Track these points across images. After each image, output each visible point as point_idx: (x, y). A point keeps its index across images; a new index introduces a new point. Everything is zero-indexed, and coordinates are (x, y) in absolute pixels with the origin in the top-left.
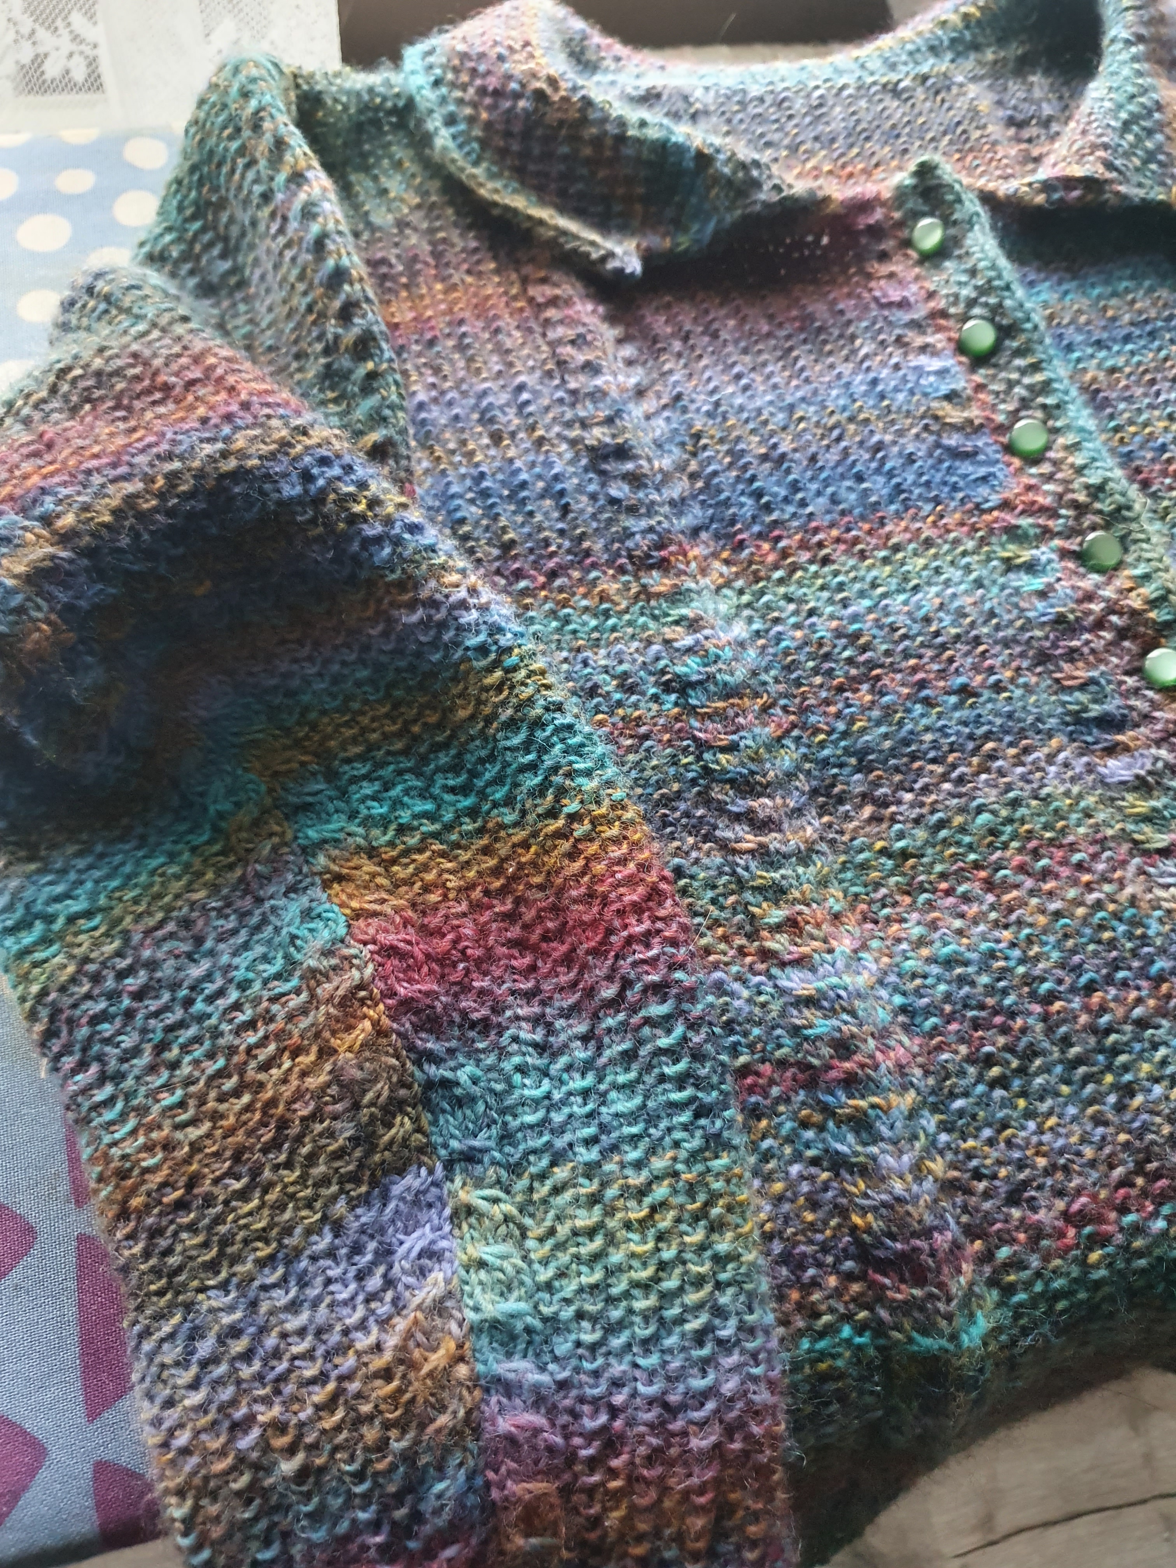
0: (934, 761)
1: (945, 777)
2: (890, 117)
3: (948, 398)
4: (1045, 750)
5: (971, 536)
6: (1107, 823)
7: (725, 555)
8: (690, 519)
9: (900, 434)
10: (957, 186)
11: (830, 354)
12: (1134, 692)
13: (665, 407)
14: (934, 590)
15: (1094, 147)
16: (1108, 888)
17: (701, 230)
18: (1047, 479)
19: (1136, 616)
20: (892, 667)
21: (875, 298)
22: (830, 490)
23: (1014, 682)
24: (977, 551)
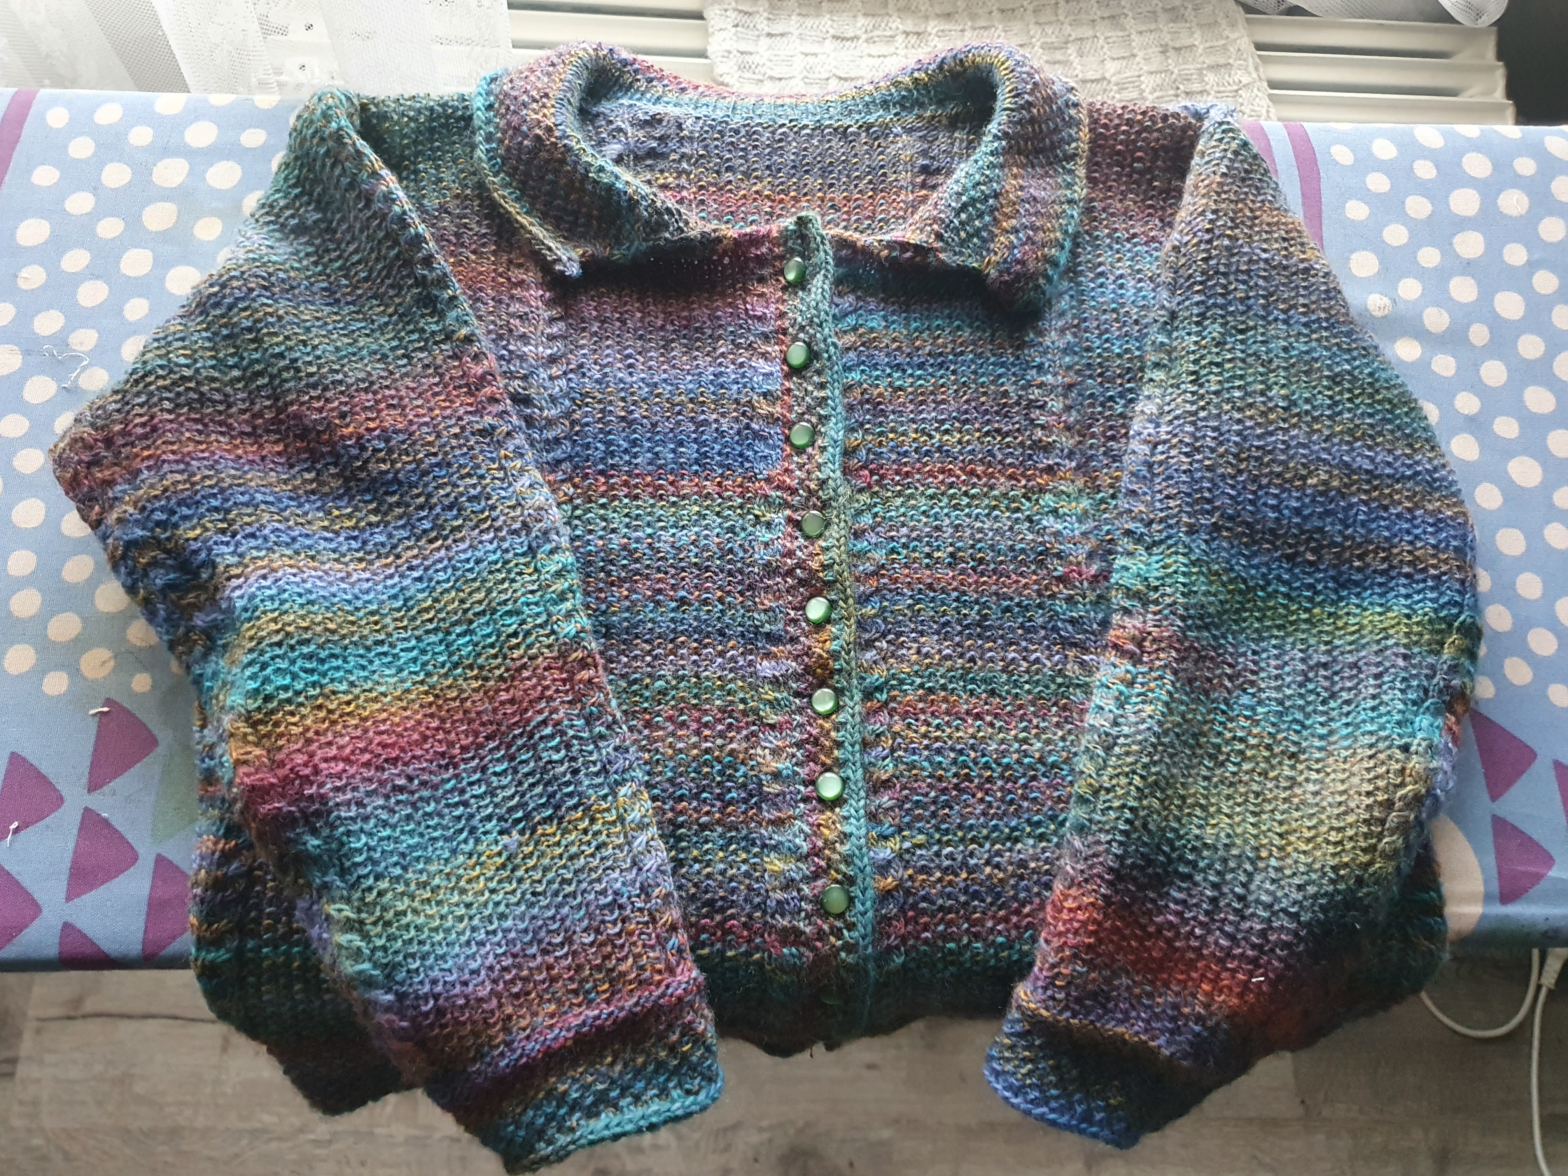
0: (646, 641)
1: (649, 653)
2: (831, 155)
3: (765, 395)
4: (720, 648)
5: (742, 495)
6: (743, 701)
7: (577, 480)
8: (558, 454)
9: (723, 415)
10: (819, 239)
11: (697, 349)
12: (795, 621)
13: (571, 371)
14: (696, 529)
15: (935, 220)
16: (719, 742)
17: (628, 248)
18: (801, 467)
19: (812, 573)
20: (647, 576)
21: (746, 310)
22: (657, 449)
23: (721, 600)
24: (741, 507)
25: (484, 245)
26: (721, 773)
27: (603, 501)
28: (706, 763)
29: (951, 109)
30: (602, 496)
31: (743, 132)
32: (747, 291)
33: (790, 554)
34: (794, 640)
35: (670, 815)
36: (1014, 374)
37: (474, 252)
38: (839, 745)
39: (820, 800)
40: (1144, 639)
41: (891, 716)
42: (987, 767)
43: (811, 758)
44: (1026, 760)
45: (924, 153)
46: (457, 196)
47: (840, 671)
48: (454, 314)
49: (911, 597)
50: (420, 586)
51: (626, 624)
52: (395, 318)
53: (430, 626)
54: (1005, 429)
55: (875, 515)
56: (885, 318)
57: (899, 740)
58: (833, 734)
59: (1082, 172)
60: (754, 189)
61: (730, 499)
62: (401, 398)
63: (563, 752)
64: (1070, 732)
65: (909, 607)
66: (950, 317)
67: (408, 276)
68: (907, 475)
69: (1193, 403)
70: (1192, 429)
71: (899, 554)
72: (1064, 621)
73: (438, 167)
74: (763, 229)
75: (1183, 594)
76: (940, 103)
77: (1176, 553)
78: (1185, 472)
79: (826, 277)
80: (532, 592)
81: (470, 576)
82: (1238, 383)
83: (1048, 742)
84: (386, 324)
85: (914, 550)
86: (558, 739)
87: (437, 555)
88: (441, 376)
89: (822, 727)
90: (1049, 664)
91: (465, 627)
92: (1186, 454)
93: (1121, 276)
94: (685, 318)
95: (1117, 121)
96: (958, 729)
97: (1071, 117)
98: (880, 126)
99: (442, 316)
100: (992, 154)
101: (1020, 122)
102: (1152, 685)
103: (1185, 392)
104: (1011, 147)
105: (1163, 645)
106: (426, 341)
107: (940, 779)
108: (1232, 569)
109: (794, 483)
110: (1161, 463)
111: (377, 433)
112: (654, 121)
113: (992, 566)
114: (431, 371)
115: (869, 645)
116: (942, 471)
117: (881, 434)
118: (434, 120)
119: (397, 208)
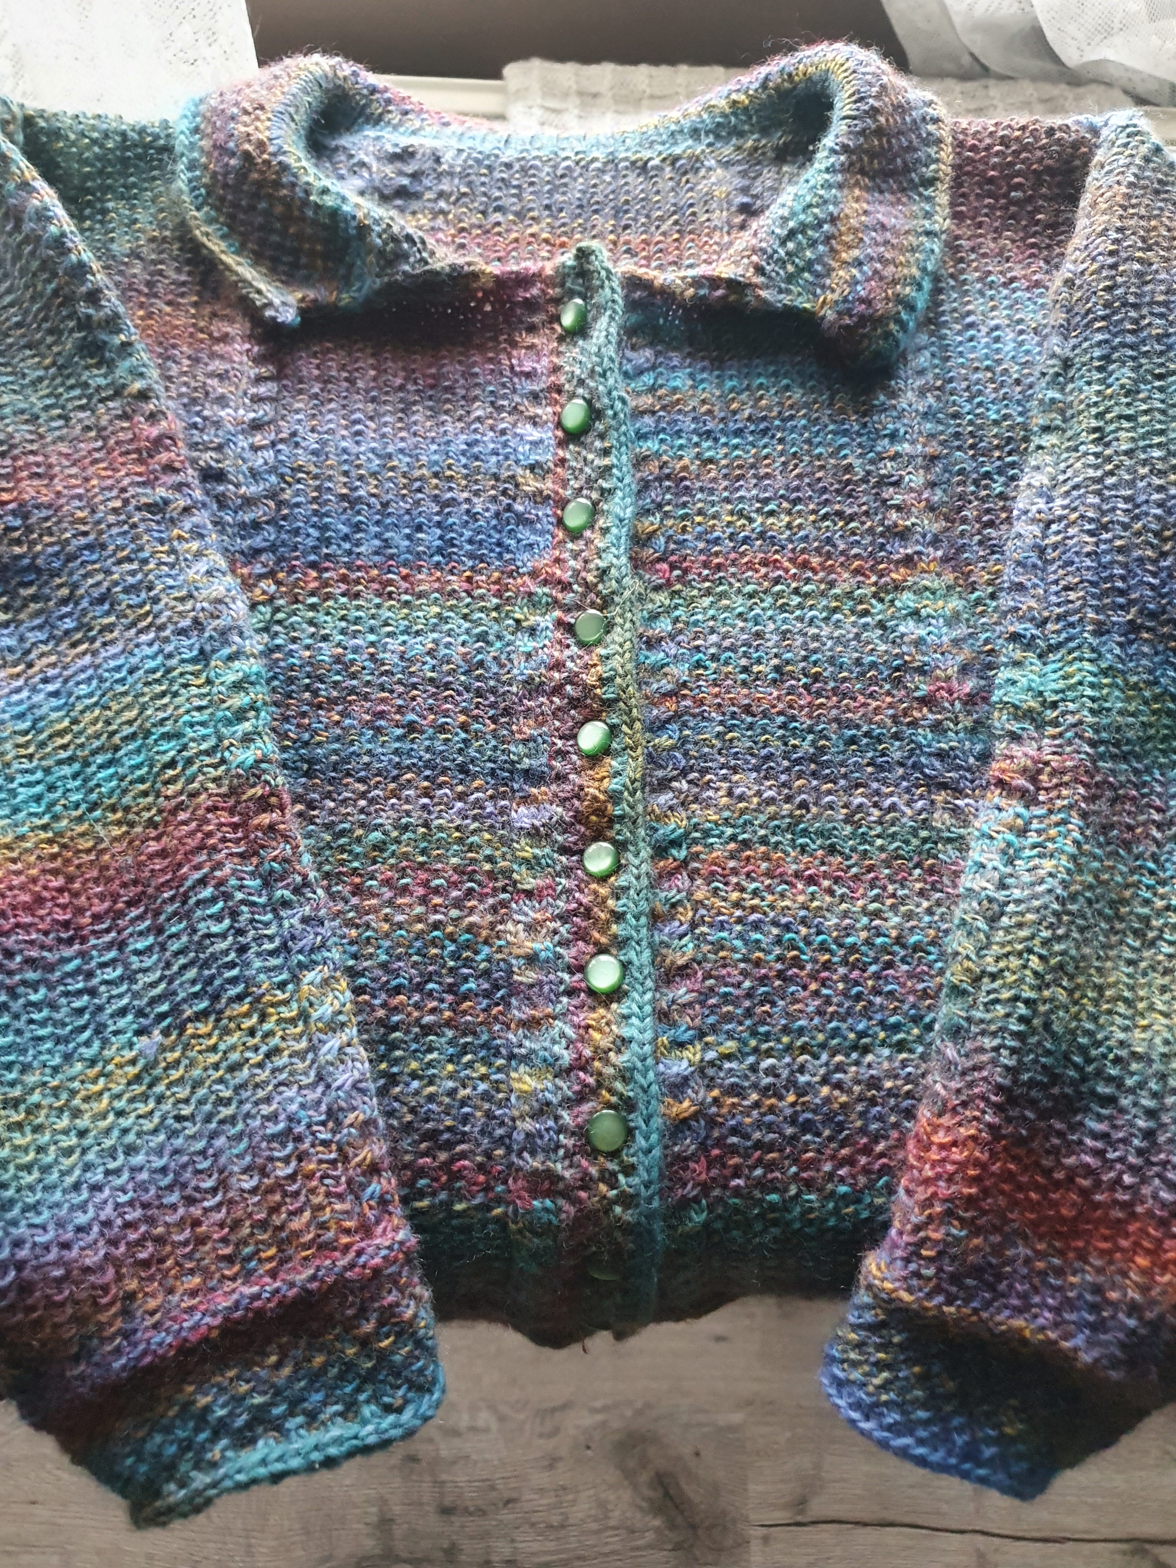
0: (360, 780)
1: (363, 795)
2: (628, 192)
3: (532, 468)
4: (460, 788)
5: (499, 594)
6: (490, 859)
7: (281, 575)
8: (258, 541)
9: (477, 493)
10: (603, 273)
11: (447, 412)
12: (562, 754)
13: (282, 441)
14: (435, 635)
15: (754, 251)
16: (454, 913)
17: (359, 290)
18: (576, 555)
19: (588, 689)
20: (366, 697)
21: (512, 367)
22: (388, 535)
23: (464, 727)
24: (497, 608)
25: (182, 295)
26: (455, 956)
27: (314, 600)
28: (434, 943)
30: (312, 594)
31: (517, 167)
32: (514, 344)
33: (558, 665)
34: (561, 778)
35: (381, 1013)
36: (860, 445)
37: (169, 303)
38: (619, 917)
39: (591, 992)
40: (1040, 772)
41: (692, 880)
42: (823, 948)
43: (581, 935)
44: (879, 941)
45: (745, 190)
46: (153, 240)
47: (622, 818)
48: (127, 364)
49: (721, 723)
50: (54, 702)
51: (334, 758)
52: (52, 370)
53: (63, 755)
54: (849, 511)
55: (676, 620)
56: (691, 376)
57: (702, 912)
58: (611, 903)
59: (943, 199)
60: (530, 231)
61: (482, 598)
62: (50, 466)
63: (227, 922)
64: (938, 904)
65: (718, 735)
66: (775, 374)
67: (69, 317)
68: (719, 567)
69: (1096, 467)
70: (1097, 500)
71: (706, 668)
72: (930, 755)
73: (133, 208)
74: (532, 266)
75: (1092, 711)
76: (765, 131)
77: (1081, 660)
78: (1088, 555)
79: (612, 318)
80: (200, 709)
81: (120, 689)
82: (1156, 440)
83: (909, 916)
84: (40, 379)
85: (726, 663)
86: (221, 904)
87: (80, 663)
88: (105, 439)
89: (595, 893)
90: (909, 812)
91: (109, 756)
92: (1091, 533)
93: (997, 328)
94: (433, 376)
95: (988, 141)
96: (782, 896)
97: (929, 134)
98: (690, 158)
99: (111, 365)
100: (827, 170)
101: (863, 133)
102: (1053, 832)
103: (1086, 454)
104: (852, 164)
105: (1066, 778)
106: (90, 397)
107: (758, 963)
109: (567, 576)
110: (1055, 547)
111: (11, 506)
112: (405, 155)
113: (832, 684)
114: (93, 434)
115: (664, 785)
116: (765, 563)
117: (684, 517)
118: (127, 149)
119: (53, 229)
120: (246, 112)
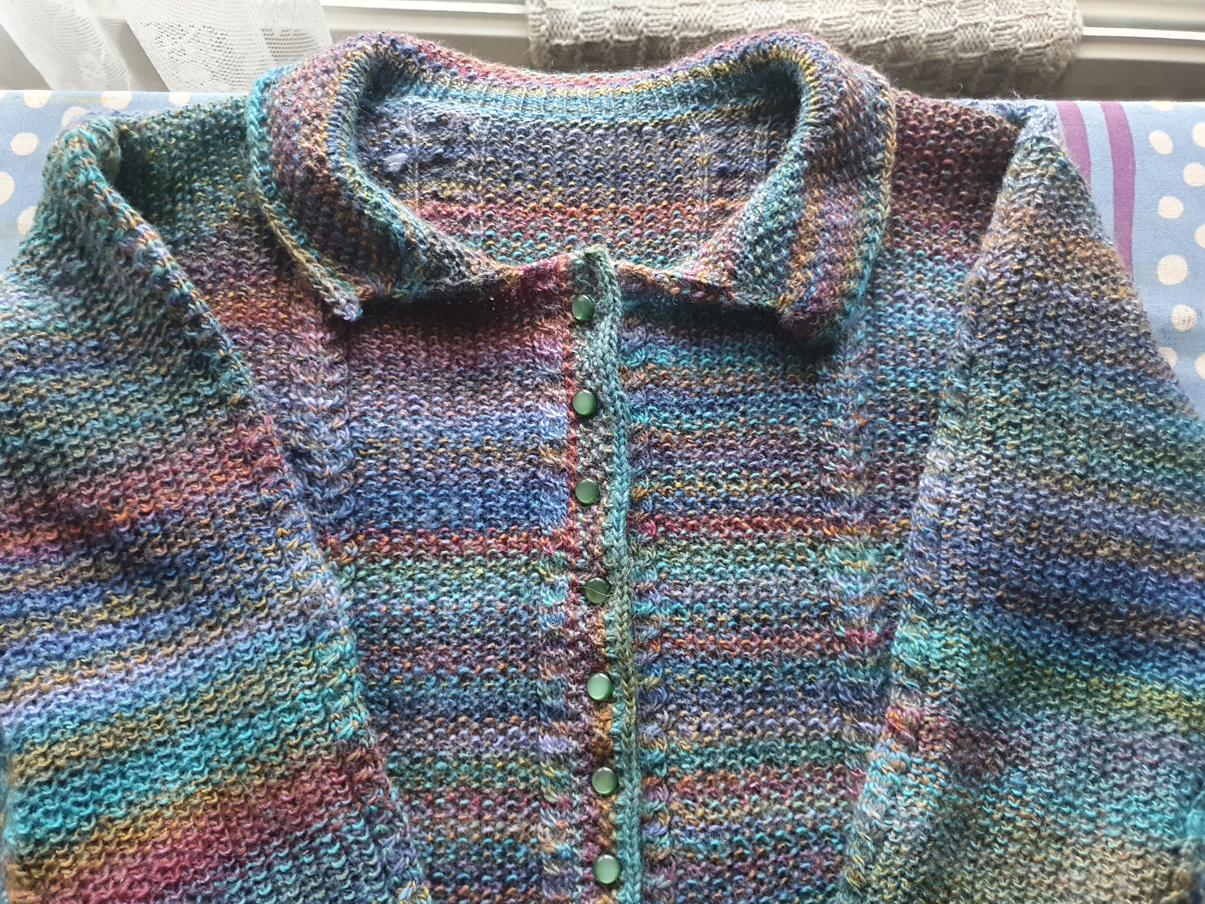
0: (428, 719)
1: (431, 730)
3: (551, 443)
4: (501, 726)
5: (527, 551)
6: (526, 779)
7: (361, 537)
8: (341, 511)
9: (509, 464)
10: (607, 278)
11: (483, 393)
12: (577, 697)
13: (355, 418)
14: (479, 594)
15: (729, 254)
16: (500, 825)
17: (409, 288)
18: (586, 526)
19: (595, 648)
20: (430, 648)
21: (533, 347)
22: (442, 505)
23: (504, 672)
24: (527, 564)
25: (263, 276)
26: (503, 855)
27: (387, 562)
28: (487, 847)
29: (753, 101)
30: (386, 557)
31: (533, 134)
32: (535, 327)
33: (573, 624)
34: (576, 717)
35: (452, 898)
36: (805, 412)
37: (254, 285)
38: (618, 828)
39: (597, 883)
40: (921, 727)
41: (670, 791)
42: (761, 841)
43: (590, 838)
44: (799, 830)
45: (722, 153)
46: (236, 219)
47: (619, 753)
48: (227, 375)
49: (694, 666)
50: (202, 675)
51: (408, 698)
52: (168, 378)
53: (213, 720)
54: (793, 474)
55: (660, 570)
56: (675, 353)
57: (676, 818)
58: (612, 816)
59: (887, 187)
60: (545, 200)
61: (514, 557)
62: (175, 473)
63: (344, 858)
64: (843, 798)
65: (692, 676)
66: (741, 350)
67: (178, 336)
68: (693, 528)
69: (986, 468)
70: (984, 496)
71: (683, 615)
72: (843, 684)
73: (215, 184)
74: (551, 263)
75: (963, 680)
76: (741, 95)
77: (959, 631)
78: (973, 543)
79: (613, 320)
80: (310, 687)
81: (250, 668)
82: (1035, 448)
83: (820, 810)
84: (160, 385)
85: (698, 612)
86: (338, 845)
87: (217, 644)
88: (218, 444)
89: (601, 808)
90: (825, 727)
91: (247, 721)
92: (977, 523)
93: (921, 300)
94: (472, 357)
95: (926, 124)
96: (734, 808)
97: (878, 123)
98: (677, 124)
99: (215, 379)
100: (792, 177)
101: (824, 139)
102: (926, 777)
103: (979, 453)
104: (813, 167)
105: (939, 736)
106: (201, 404)
107: (715, 862)
108: (1013, 640)
109: (579, 545)
110: (949, 529)
111: (150, 518)
112: (441, 122)
113: (776, 626)
114: (205, 439)
115: (650, 717)
116: (729, 524)
117: (668, 482)
118: (207, 133)
119: (158, 269)
120: (306, 122)
